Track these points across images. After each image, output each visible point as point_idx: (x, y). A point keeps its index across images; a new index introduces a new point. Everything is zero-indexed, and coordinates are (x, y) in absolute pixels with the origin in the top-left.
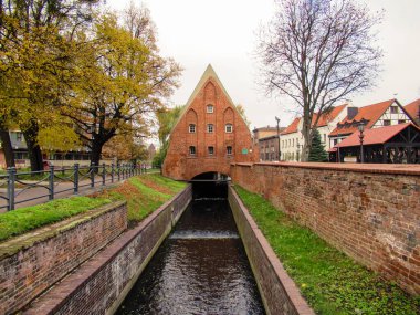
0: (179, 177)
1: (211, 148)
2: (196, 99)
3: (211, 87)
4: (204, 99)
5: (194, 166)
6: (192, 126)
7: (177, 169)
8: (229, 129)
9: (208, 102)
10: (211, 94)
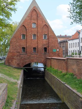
0: (16, 66)
1: (35, 48)
2: (26, 19)
3: (35, 13)
4: (31, 19)
5: (25, 59)
6: (24, 35)
7: (14, 61)
8: (45, 37)
9: (33, 21)
10: (35, 17)
